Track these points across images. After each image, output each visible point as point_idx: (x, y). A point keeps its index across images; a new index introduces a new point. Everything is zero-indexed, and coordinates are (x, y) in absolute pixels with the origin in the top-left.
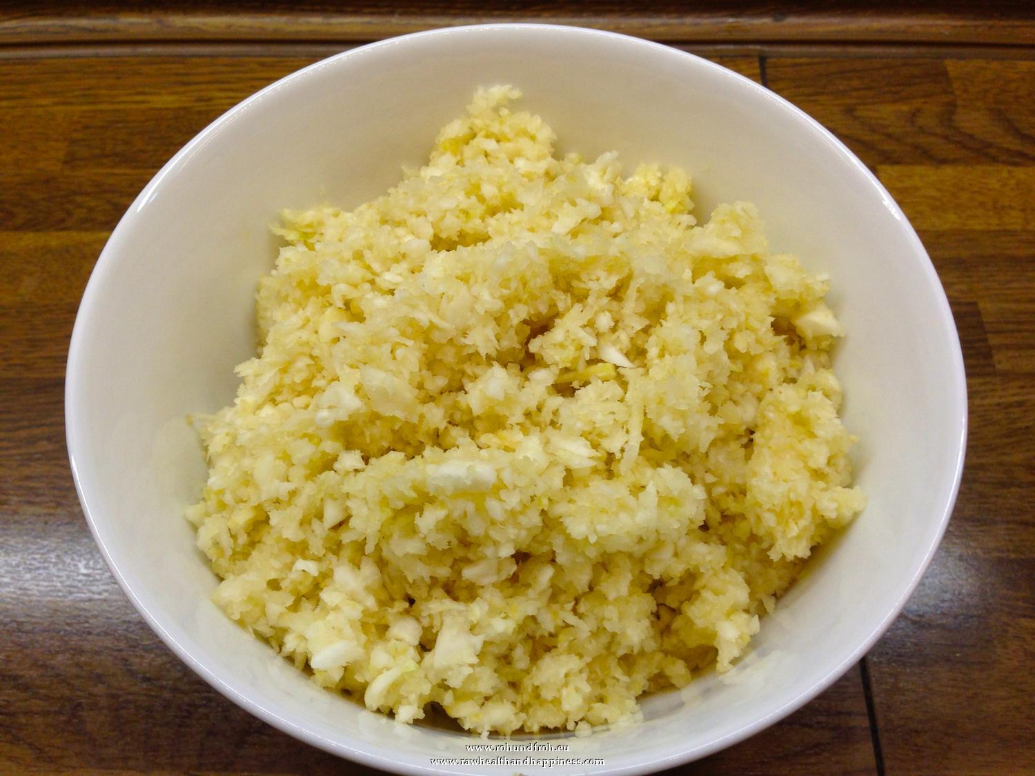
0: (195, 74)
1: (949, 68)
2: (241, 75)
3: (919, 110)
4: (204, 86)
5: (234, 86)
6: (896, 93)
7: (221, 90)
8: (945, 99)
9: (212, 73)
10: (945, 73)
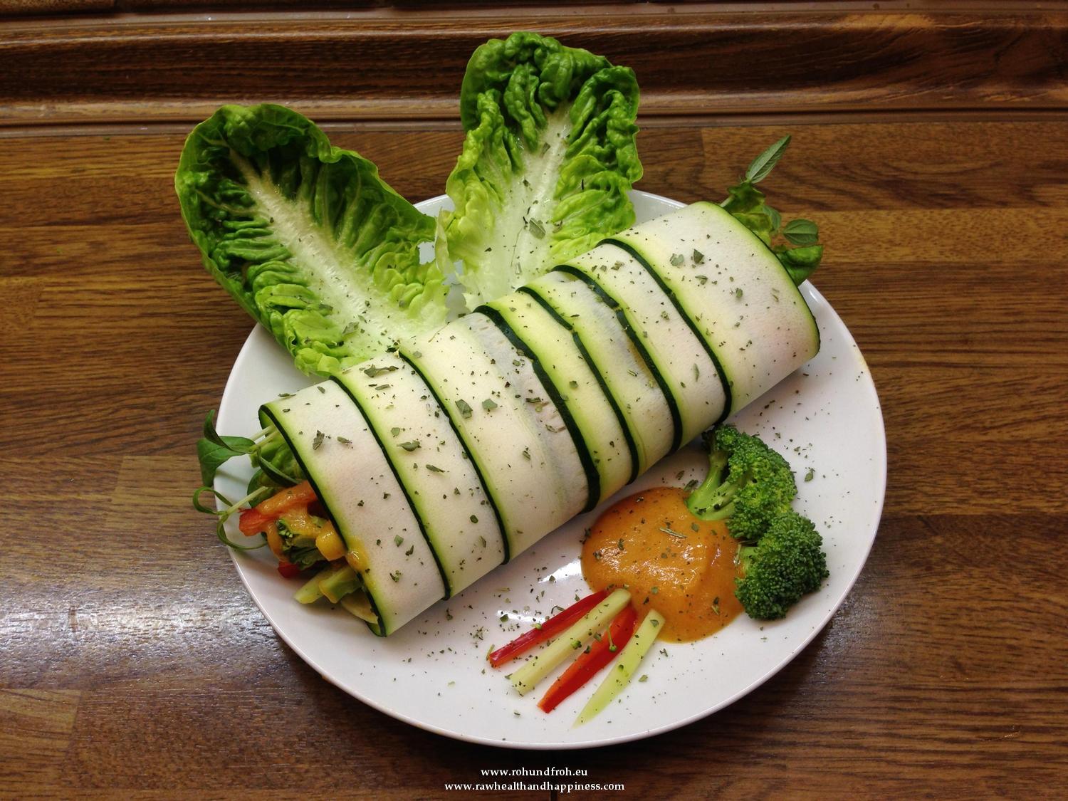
0: (74, 151)
1: (704, 135)
2: (111, 151)
3: (672, 170)
4: (80, 160)
5: (105, 159)
6: (655, 157)
7: (92, 163)
8: (696, 160)
9: (88, 150)
10: (699, 140)
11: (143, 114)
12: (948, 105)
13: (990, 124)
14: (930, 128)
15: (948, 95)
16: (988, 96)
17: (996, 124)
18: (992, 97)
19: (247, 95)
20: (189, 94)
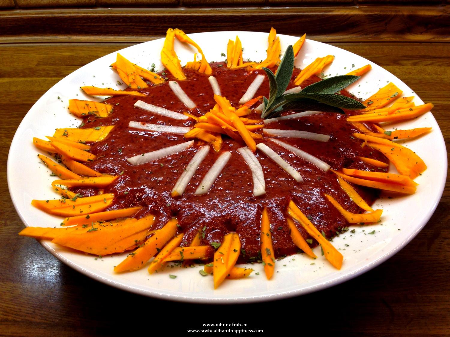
11: (101, 40)
12: (370, 41)
13: (385, 46)
14: (364, 47)
15: (370, 38)
16: (384, 38)
17: (388, 46)
18: (386, 39)
19: (135, 35)
20: (116, 35)
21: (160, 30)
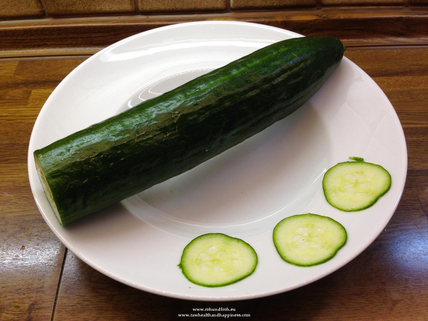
21: (28, 42)
